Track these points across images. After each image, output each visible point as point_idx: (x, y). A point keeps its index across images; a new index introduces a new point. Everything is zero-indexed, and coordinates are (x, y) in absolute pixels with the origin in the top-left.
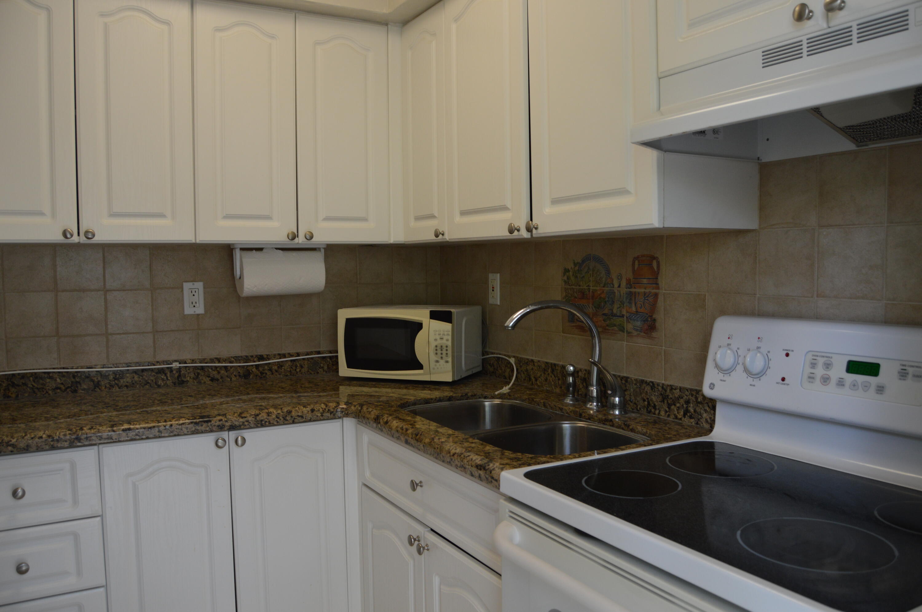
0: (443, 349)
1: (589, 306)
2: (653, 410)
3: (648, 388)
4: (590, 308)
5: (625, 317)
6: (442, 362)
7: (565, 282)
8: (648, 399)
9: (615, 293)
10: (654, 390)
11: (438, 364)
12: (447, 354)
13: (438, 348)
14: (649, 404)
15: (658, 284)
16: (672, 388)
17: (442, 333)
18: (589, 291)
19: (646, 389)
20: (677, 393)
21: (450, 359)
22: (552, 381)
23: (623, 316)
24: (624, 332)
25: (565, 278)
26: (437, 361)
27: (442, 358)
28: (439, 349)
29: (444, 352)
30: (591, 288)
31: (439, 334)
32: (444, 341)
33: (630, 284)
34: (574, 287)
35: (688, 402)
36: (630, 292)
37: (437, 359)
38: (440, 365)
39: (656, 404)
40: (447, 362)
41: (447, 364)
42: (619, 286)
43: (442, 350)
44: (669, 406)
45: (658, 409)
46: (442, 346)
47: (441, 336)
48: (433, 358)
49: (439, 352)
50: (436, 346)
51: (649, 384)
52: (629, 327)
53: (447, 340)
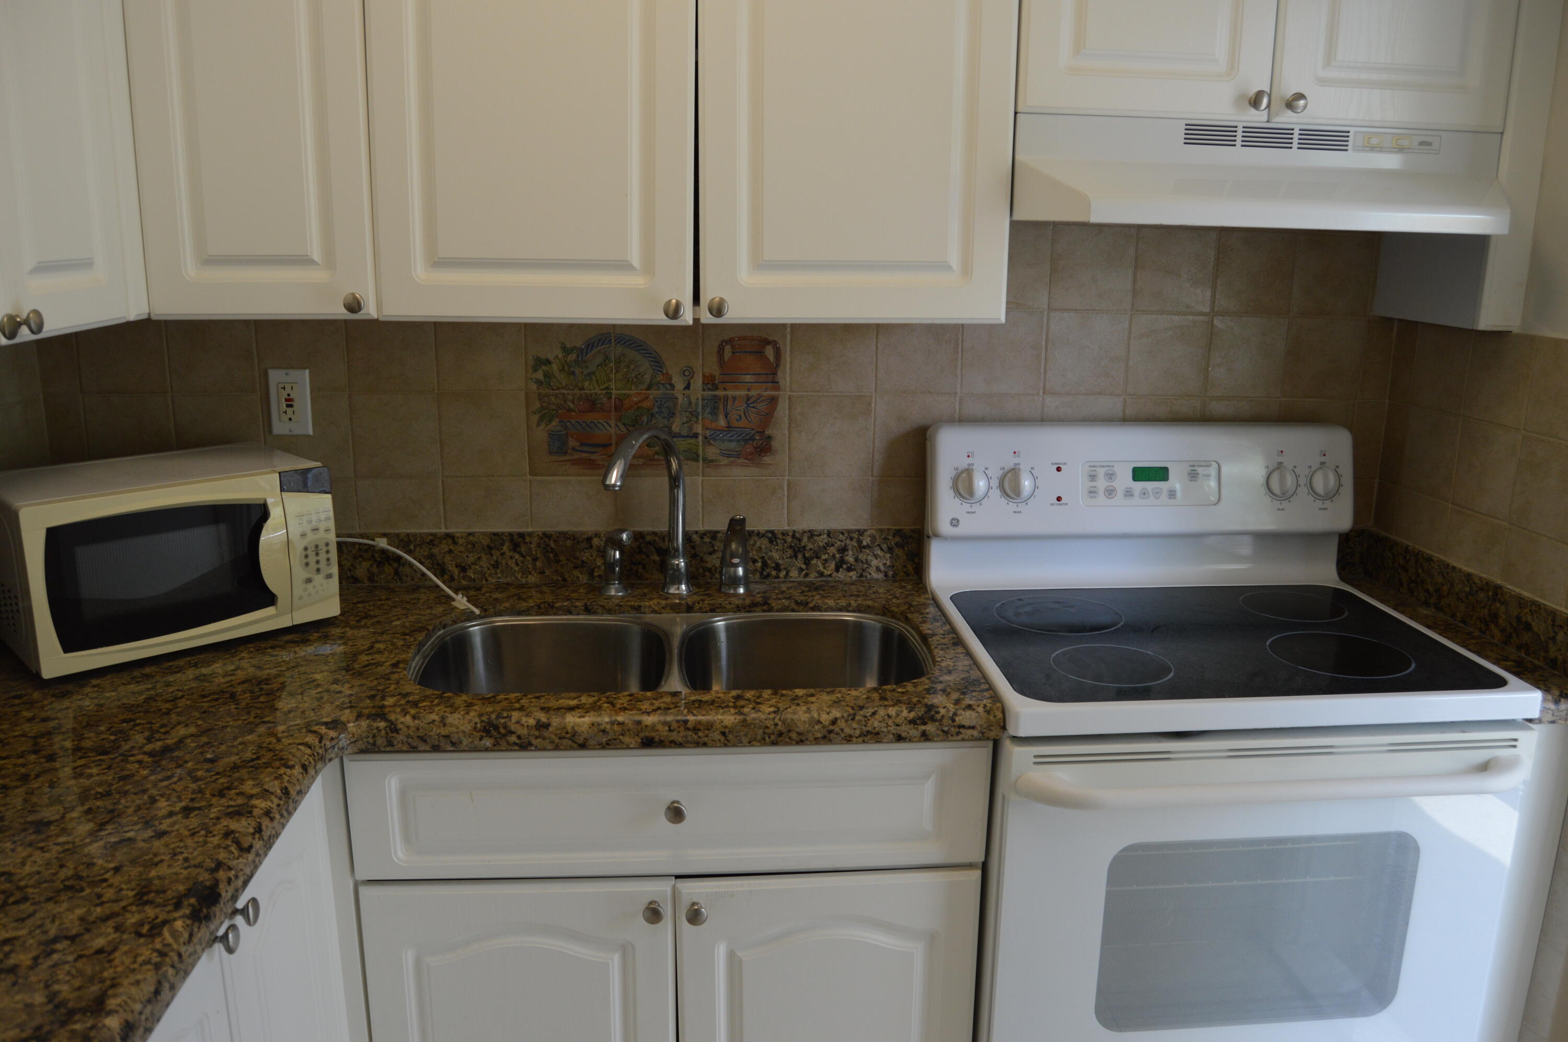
0: (320, 552)
1: (608, 424)
2: (774, 573)
3: (764, 543)
4: (610, 426)
5: (700, 438)
6: (319, 579)
7: (539, 383)
8: (763, 558)
9: (677, 399)
10: (775, 543)
11: (310, 586)
12: (328, 560)
13: (309, 552)
14: (765, 564)
15: (778, 382)
16: (812, 534)
17: (314, 518)
18: (610, 398)
19: (758, 543)
20: (822, 540)
21: (335, 570)
22: (513, 565)
23: (696, 436)
24: (697, 461)
25: (540, 375)
26: (309, 581)
27: (318, 570)
28: (312, 553)
29: (323, 557)
30: (614, 392)
31: (310, 522)
32: (321, 534)
33: (710, 382)
34: (564, 391)
35: (843, 550)
36: (715, 396)
37: (308, 576)
38: (314, 587)
39: (781, 562)
40: (329, 576)
41: (330, 581)
42: (688, 387)
43: (317, 554)
44: (807, 561)
45: (785, 569)
46: (317, 546)
47: (314, 523)
48: (300, 574)
49: (312, 559)
50: (306, 549)
51: (763, 536)
52: (712, 452)
53: (327, 530)
